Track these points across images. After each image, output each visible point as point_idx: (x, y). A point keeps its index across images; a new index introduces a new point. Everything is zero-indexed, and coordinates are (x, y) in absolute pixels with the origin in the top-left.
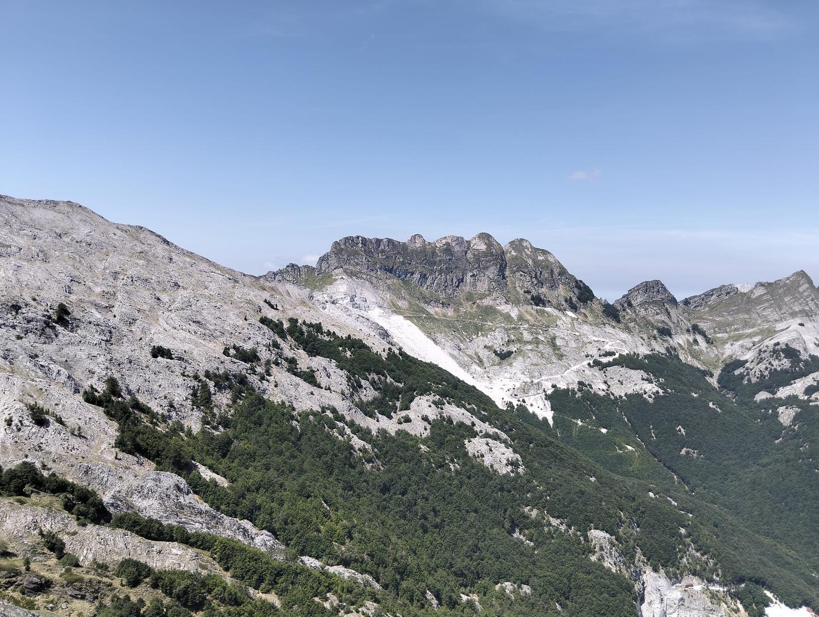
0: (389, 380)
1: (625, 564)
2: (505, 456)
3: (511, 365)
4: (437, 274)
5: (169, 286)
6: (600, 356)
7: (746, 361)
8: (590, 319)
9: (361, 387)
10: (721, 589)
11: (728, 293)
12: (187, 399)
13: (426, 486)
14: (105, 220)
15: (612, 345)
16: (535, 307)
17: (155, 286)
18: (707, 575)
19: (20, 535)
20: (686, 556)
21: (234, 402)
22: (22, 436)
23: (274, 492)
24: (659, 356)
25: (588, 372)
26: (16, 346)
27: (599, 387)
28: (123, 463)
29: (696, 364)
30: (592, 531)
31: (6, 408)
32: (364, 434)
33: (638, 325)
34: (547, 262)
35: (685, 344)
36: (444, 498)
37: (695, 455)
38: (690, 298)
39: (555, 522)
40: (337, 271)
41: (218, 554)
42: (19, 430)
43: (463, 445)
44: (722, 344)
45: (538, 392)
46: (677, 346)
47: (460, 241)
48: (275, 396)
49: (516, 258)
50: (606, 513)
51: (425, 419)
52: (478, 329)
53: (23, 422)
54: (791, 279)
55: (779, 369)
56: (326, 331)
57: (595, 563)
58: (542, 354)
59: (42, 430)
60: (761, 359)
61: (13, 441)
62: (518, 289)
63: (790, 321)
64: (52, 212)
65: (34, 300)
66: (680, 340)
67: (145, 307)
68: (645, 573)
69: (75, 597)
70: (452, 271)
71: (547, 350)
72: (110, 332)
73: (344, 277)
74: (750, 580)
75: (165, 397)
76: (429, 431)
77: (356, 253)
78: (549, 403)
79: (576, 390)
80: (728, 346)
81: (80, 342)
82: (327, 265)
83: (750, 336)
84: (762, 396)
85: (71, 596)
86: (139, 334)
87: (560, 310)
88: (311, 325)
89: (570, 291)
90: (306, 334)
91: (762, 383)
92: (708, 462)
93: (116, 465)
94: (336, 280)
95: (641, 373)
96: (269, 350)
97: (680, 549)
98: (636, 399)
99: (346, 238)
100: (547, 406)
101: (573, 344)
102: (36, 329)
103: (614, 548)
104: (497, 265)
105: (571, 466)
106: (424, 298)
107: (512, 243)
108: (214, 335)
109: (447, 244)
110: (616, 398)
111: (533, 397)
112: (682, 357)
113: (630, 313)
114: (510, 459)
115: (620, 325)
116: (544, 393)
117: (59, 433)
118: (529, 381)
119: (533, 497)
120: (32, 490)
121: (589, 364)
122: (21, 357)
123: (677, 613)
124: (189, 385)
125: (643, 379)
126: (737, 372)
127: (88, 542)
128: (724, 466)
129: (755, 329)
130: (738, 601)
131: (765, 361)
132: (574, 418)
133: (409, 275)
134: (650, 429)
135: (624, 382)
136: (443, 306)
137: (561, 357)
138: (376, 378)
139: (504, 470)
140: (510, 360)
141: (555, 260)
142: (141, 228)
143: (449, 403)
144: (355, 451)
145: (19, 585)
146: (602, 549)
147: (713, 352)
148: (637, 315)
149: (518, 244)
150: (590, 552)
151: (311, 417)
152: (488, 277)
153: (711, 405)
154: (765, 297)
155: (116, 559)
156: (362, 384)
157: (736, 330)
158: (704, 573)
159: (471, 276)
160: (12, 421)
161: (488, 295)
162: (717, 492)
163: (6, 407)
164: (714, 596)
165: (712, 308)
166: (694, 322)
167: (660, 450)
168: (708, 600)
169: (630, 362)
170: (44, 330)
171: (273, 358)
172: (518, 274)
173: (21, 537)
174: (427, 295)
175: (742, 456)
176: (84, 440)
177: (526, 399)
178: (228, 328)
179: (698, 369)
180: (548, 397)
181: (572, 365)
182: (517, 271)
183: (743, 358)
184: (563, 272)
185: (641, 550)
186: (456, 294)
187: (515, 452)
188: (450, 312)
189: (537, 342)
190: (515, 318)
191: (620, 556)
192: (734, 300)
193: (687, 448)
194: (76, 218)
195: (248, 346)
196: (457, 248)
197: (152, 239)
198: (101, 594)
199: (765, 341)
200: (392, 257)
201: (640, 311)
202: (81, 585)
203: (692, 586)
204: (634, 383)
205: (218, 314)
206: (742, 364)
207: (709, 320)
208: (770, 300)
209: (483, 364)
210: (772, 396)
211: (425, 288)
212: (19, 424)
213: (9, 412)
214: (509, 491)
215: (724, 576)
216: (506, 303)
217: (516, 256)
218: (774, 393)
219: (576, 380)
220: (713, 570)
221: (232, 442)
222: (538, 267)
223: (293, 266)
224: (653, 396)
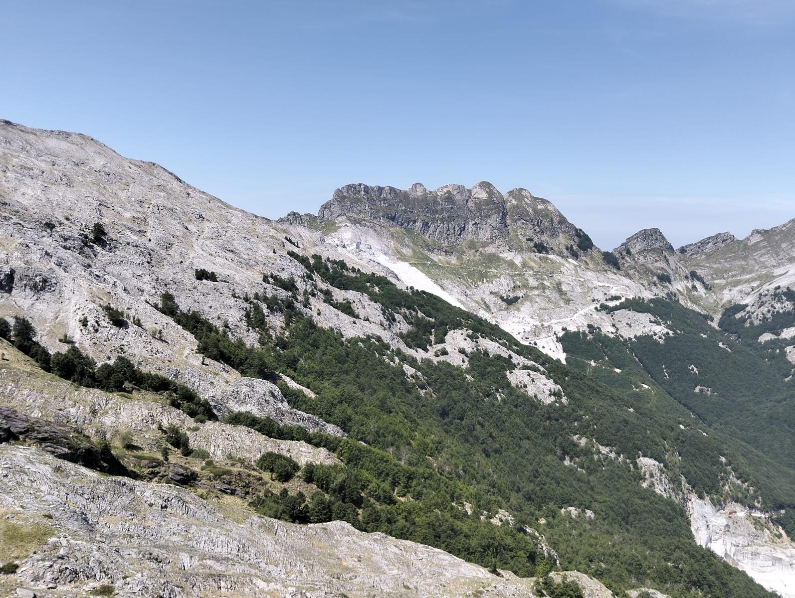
0: (420, 314)
1: (674, 491)
2: (547, 387)
3: (518, 309)
4: (439, 222)
5: (194, 218)
6: (606, 300)
7: (747, 305)
8: (591, 266)
9: (394, 320)
10: (763, 516)
11: (724, 241)
12: (241, 320)
13: (479, 413)
14: (118, 154)
15: (617, 290)
16: (538, 254)
17: (181, 216)
18: (748, 501)
19: (139, 428)
20: (728, 484)
21: (287, 325)
22: (100, 338)
23: (357, 406)
24: (663, 300)
25: (596, 316)
26: (67, 255)
27: (607, 329)
28: (210, 368)
29: (697, 309)
30: (641, 458)
31: (79, 309)
32: (413, 362)
33: (638, 272)
34: (547, 211)
35: (684, 290)
36: (497, 425)
37: (709, 393)
38: (686, 247)
39: (604, 450)
40: (340, 219)
41: (346, 455)
42: (97, 331)
43: (505, 376)
44: (720, 290)
45: (549, 334)
46: (676, 292)
47: (461, 189)
48: (323, 323)
49: (517, 206)
50: (652, 441)
51: (462, 351)
52: (483, 276)
53: (100, 323)
54: (787, 226)
55: (781, 311)
56: (351, 268)
57: (646, 490)
58: (549, 299)
59: (122, 331)
60: (762, 302)
61: (91, 342)
62: (520, 237)
63: (788, 266)
64: (65, 143)
65: (68, 219)
66: (679, 286)
67: (178, 233)
68: (690, 500)
69: (224, 491)
70: (454, 220)
71: (555, 295)
72: (150, 255)
73: (348, 224)
74: (789, 506)
75: (219, 318)
76: (467, 363)
77: (358, 201)
78: (561, 345)
79: (587, 332)
80: (726, 291)
81: (122, 261)
82: (330, 213)
83: (748, 281)
84: (766, 337)
85: (220, 490)
86: (178, 259)
87: (563, 257)
88: (334, 262)
89: (570, 239)
90: (331, 271)
91: (765, 325)
92: (722, 399)
93: (204, 370)
94: (340, 227)
95: (649, 316)
96: (304, 281)
97: (721, 477)
98: (646, 340)
99: (349, 186)
100: (559, 348)
101: (578, 290)
102: (74, 248)
103: (663, 475)
104: (499, 213)
105: (608, 398)
106: (427, 246)
107: (511, 193)
108: (250, 264)
109: (449, 192)
110: (625, 340)
111: (544, 340)
112: (682, 302)
113: (629, 261)
114: (552, 390)
115: (620, 273)
116: (555, 336)
117: (140, 336)
118: (540, 324)
119: (581, 426)
120: (132, 387)
121: (596, 308)
122: (74, 265)
123: (722, 539)
124: (242, 306)
125: (651, 322)
126: (738, 316)
127: (214, 438)
128: (738, 402)
129: (752, 275)
130: (780, 527)
131: (767, 305)
132: (587, 359)
133: (411, 223)
134: (662, 369)
135: (632, 325)
136: (446, 254)
137: (568, 301)
138: (408, 313)
139: (549, 400)
140: (518, 305)
141: (554, 209)
142: (154, 164)
143: (483, 337)
144: (407, 377)
145: (163, 476)
146: (652, 476)
147: (712, 298)
148: (636, 263)
149: (518, 194)
150: (641, 479)
151: (361, 344)
152: (490, 225)
153: (721, 345)
154: (762, 244)
155: (247, 456)
156: (396, 317)
157: (733, 276)
158: (745, 500)
159: (473, 225)
160: (87, 322)
161: (491, 243)
162: (734, 427)
163: (78, 307)
164: (756, 521)
165: (709, 256)
166: (692, 269)
167: (674, 388)
168: (752, 527)
169: (636, 305)
170: (82, 249)
171: (309, 289)
172: (519, 223)
173: (140, 430)
174: (430, 243)
175: (755, 394)
176: (166, 344)
177: (538, 342)
178: (260, 259)
179: (699, 313)
180: (559, 340)
181: (580, 309)
182: (519, 219)
183: (743, 303)
184: (563, 220)
185: (686, 478)
186: (458, 242)
187: (556, 383)
188: (453, 260)
189: (543, 288)
190: (519, 265)
191: (669, 483)
192: (731, 247)
193: (701, 386)
194: (90, 150)
195: (284, 276)
196: (458, 197)
197: (166, 176)
198: (253, 489)
199: (764, 286)
200: (394, 205)
201: (638, 259)
202: (230, 478)
203: (735, 512)
204: (642, 326)
205: (248, 245)
206: (743, 307)
207: (707, 267)
208: (767, 247)
209: (490, 310)
210: (776, 337)
211: (427, 236)
212: (96, 325)
213: (83, 313)
214: (557, 420)
215: (764, 503)
216: (509, 250)
217: (517, 205)
218: (778, 334)
219: (586, 324)
220: (755, 497)
221: (298, 360)
222: (538, 216)
223: (294, 214)
224: (663, 337)
